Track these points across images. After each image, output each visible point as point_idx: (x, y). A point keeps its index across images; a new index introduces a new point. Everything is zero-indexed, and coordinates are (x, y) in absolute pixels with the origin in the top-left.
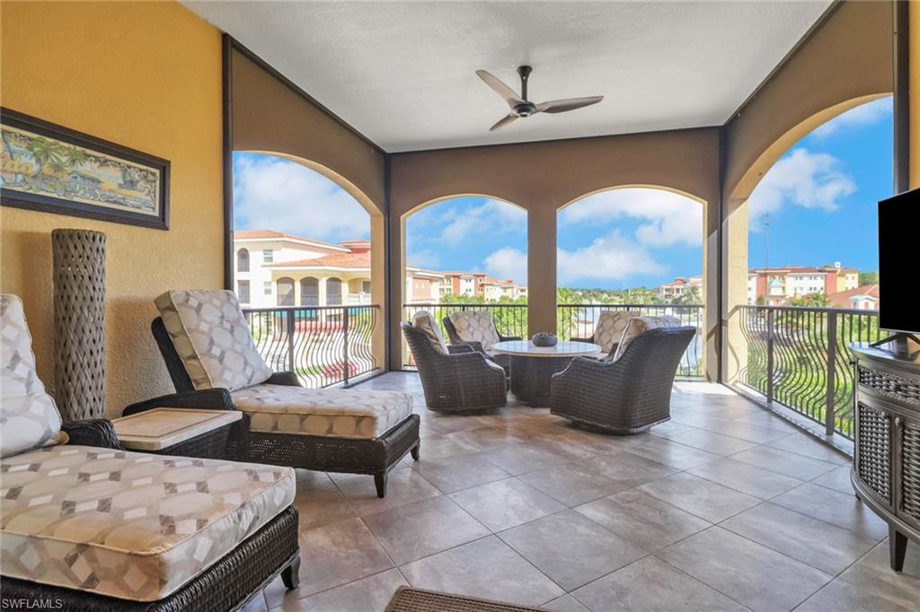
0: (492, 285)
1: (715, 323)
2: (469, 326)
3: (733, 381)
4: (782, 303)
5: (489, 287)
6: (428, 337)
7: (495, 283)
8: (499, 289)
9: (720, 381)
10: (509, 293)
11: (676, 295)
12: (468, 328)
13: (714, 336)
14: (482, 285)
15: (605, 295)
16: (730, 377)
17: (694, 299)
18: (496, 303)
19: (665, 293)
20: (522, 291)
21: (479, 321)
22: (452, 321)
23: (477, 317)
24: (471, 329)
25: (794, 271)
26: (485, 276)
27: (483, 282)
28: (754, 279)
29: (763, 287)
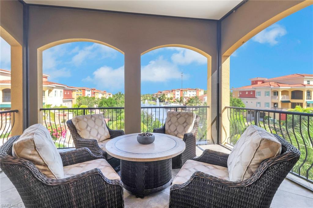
0: (98, 93)
1: (216, 115)
2: (88, 126)
3: (224, 143)
5: (97, 94)
6: (31, 166)
7: (99, 92)
8: (101, 94)
9: (218, 143)
10: (105, 96)
11: (159, 97)
12: (87, 128)
13: (215, 122)
14: (94, 93)
16: (223, 141)
17: (164, 98)
18: (100, 100)
19: (155, 96)
21: (95, 121)
22: (74, 123)
23: (93, 118)
24: (89, 128)
25: (189, 90)
26: (95, 89)
27: (94, 92)
28: (179, 92)
29: (181, 94)
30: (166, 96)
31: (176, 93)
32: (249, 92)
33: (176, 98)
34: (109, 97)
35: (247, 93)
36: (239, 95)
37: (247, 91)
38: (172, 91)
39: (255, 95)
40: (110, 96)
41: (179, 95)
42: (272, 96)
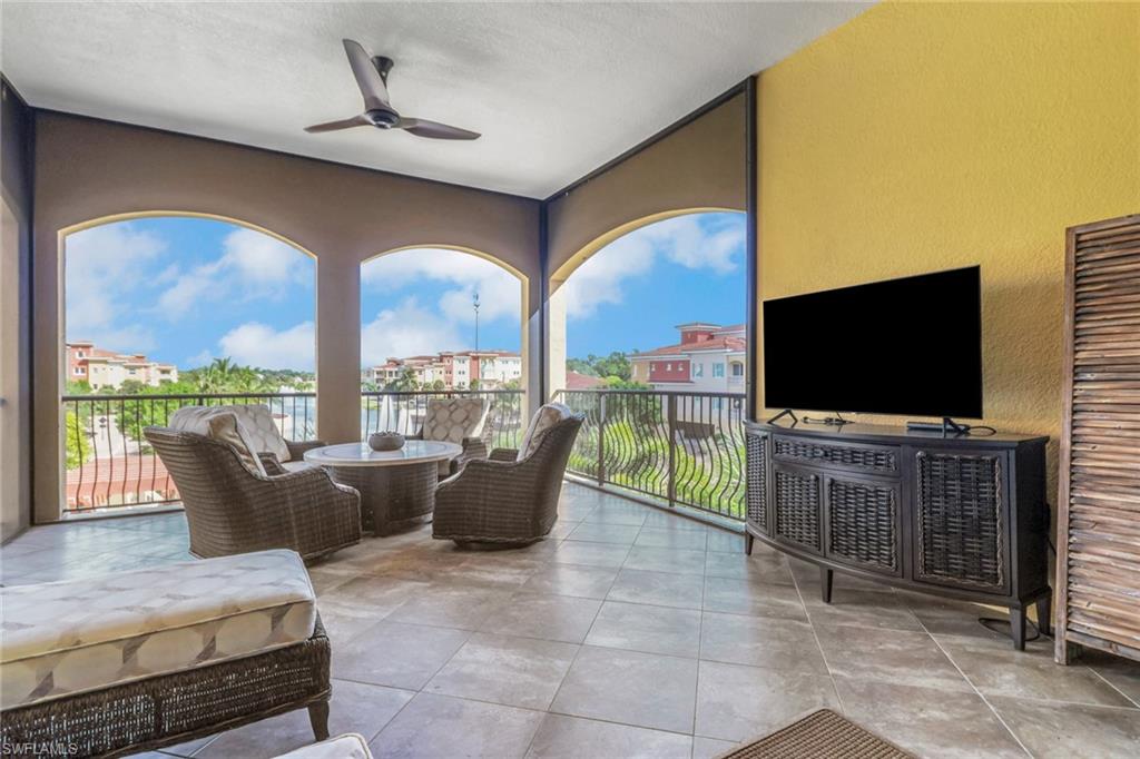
0: (106, 362)
4: (494, 387)
5: (100, 366)
7: (111, 359)
8: (119, 369)
10: (140, 376)
11: (390, 380)
14: (85, 362)
15: (298, 380)
17: (410, 384)
18: (115, 394)
19: (376, 376)
20: (164, 372)
25: (502, 355)
26: (88, 347)
27: (85, 357)
28: (467, 362)
29: (475, 370)
30: (419, 378)
31: (457, 366)
32: (675, 364)
33: (455, 384)
34: (163, 381)
35: (669, 368)
36: (648, 375)
37: (669, 362)
38: (441, 361)
39: (689, 377)
40: (166, 377)
41: (468, 372)
42: (729, 378)
